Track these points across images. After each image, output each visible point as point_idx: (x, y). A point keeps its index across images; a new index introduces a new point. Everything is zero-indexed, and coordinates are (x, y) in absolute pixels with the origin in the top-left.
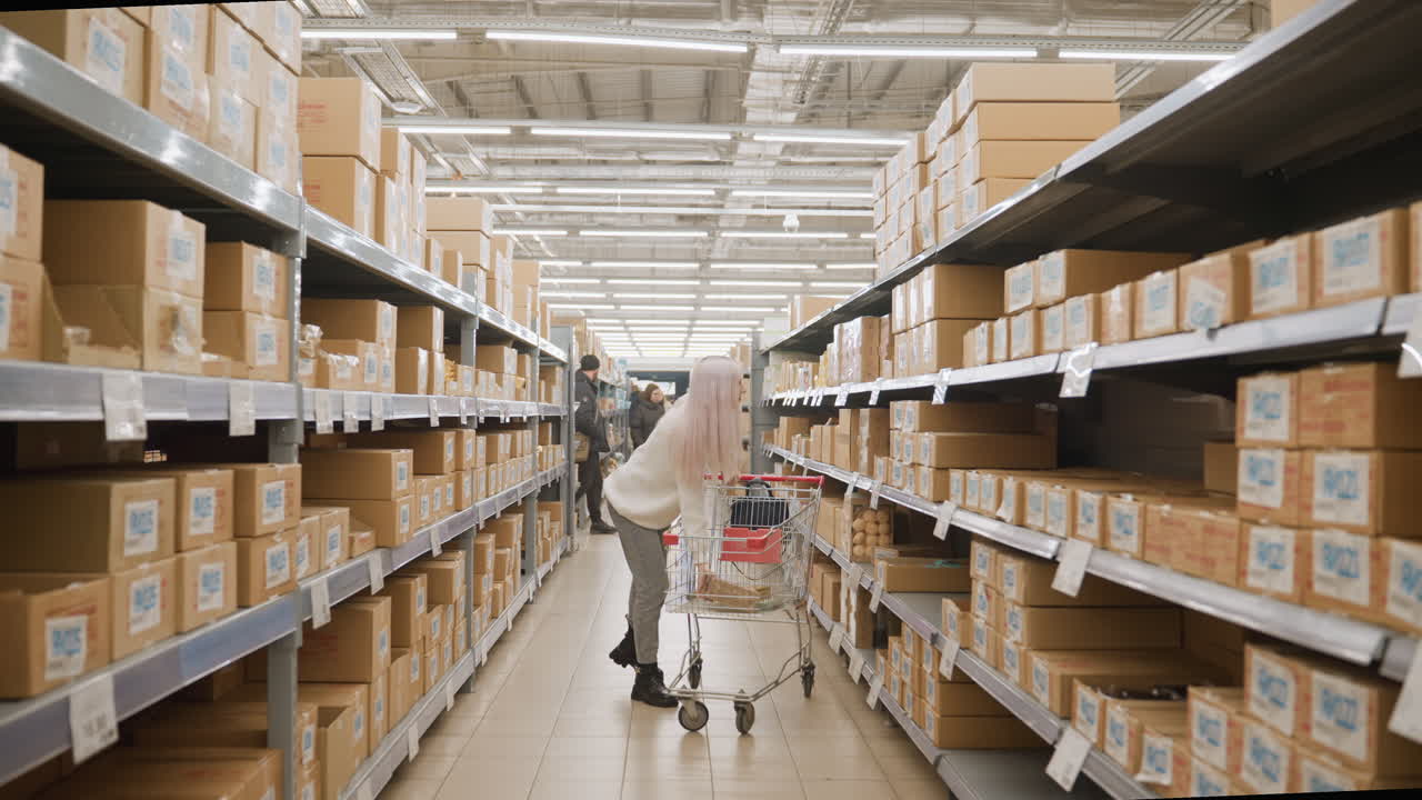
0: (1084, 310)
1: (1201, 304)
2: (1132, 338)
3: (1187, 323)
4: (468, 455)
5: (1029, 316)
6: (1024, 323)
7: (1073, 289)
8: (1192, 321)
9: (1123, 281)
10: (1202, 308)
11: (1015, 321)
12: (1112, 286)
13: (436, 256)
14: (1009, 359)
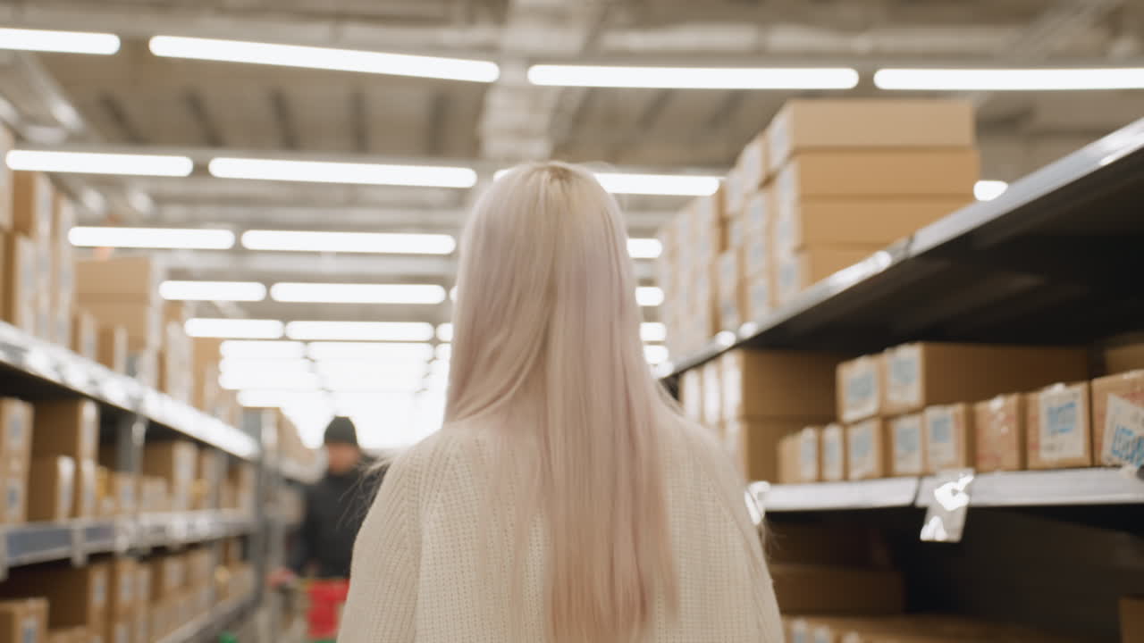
0: (951, 426)
1: (1130, 433)
2: (1023, 466)
3: (1106, 454)
4: (125, 596)
5: (872, 429)
6: (867, 436)
7: (935, 395)
8: (1115, 452)
9: (1005, 390)
10: (1131, 438)
11: (855, 433)
12: (990, 395)
13: (89, 334)
14: (846, 478)
